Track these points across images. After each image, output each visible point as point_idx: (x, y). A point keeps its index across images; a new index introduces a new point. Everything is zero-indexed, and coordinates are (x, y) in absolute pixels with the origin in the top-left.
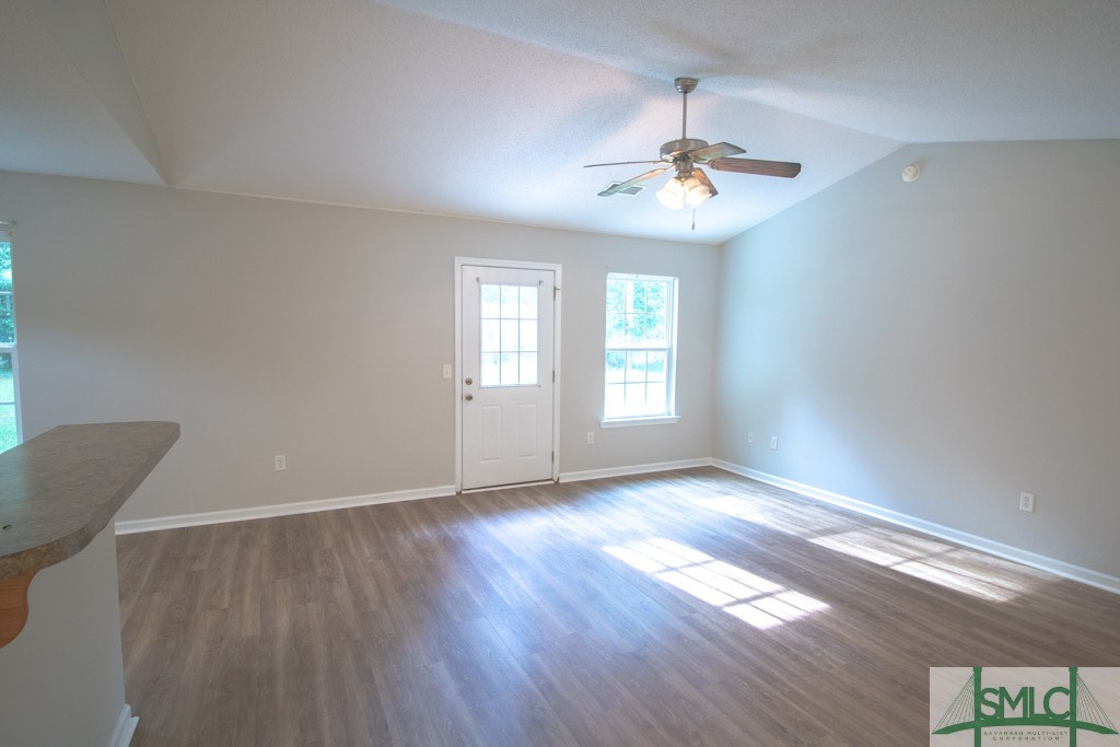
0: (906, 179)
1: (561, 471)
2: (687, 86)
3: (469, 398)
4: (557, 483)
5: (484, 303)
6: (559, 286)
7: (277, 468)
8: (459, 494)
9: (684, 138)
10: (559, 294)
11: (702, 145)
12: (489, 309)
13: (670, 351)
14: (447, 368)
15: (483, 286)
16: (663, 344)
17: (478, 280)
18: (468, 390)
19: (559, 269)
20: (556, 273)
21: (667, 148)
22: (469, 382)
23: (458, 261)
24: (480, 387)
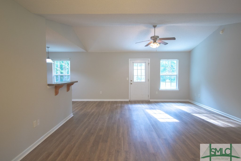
0: (221, 33)
1: (150, 99)
2: (155, 27)
3: (131, 84)
4: (149, 101)
5: (134, 67)
6: (149, 63)
7: (101, 93)
8: (129, 101)
9: (155, 36)
10: (149, 64)
11: (158, 37)
12: (135, 68)
13: (177, 75)
14: (127, 78)
15: (134, 64)
16: (176, 74)
17: (133, 62)
18: (131, 82)
19: (149, 59)
20: (149, 60)
21: (151, 38)
22: (131, 81)
23: (129, 59)
24: (133, 82)
